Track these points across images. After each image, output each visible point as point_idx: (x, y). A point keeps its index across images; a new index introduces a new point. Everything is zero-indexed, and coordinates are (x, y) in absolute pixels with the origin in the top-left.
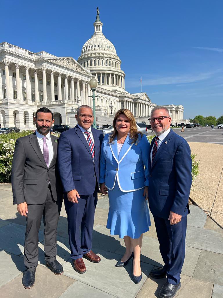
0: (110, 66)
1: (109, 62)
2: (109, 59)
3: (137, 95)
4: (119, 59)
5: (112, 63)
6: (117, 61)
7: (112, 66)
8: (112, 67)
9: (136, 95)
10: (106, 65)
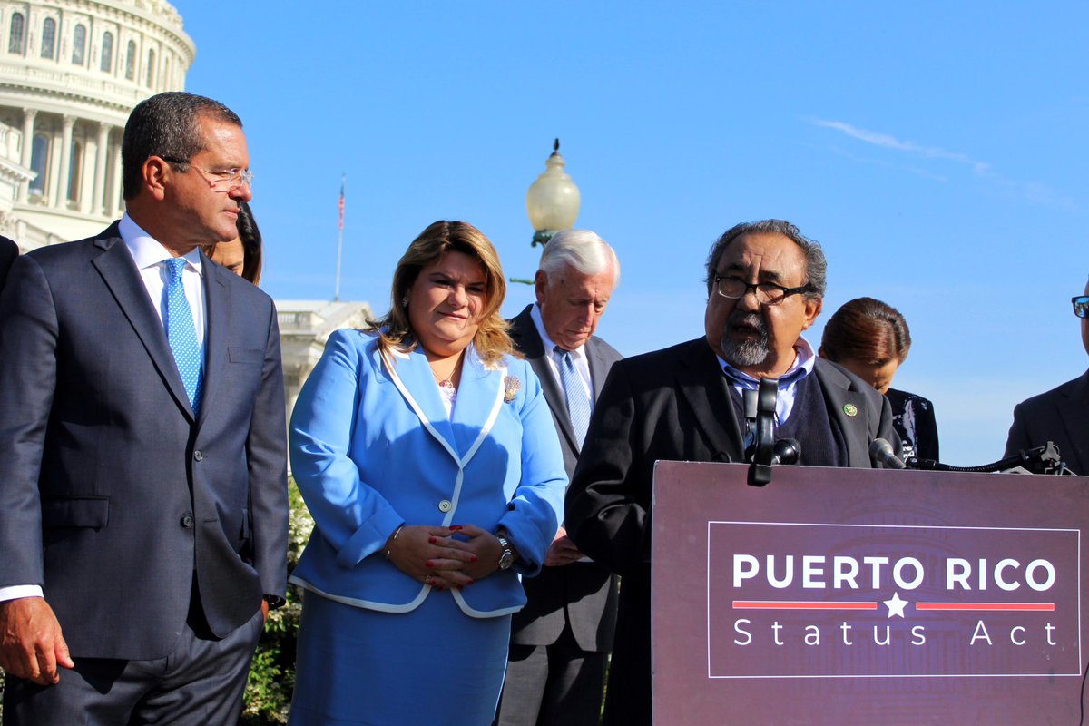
0: (106, 67)
1: (98, 42)
2: (103, 14)
3: (308, 314)
4: (177, 29)
5: (124, 50)
6: (167, 42)
7: (122, 73)
8: (121, 79)
9: (298, 314)
10: (77, 60)
